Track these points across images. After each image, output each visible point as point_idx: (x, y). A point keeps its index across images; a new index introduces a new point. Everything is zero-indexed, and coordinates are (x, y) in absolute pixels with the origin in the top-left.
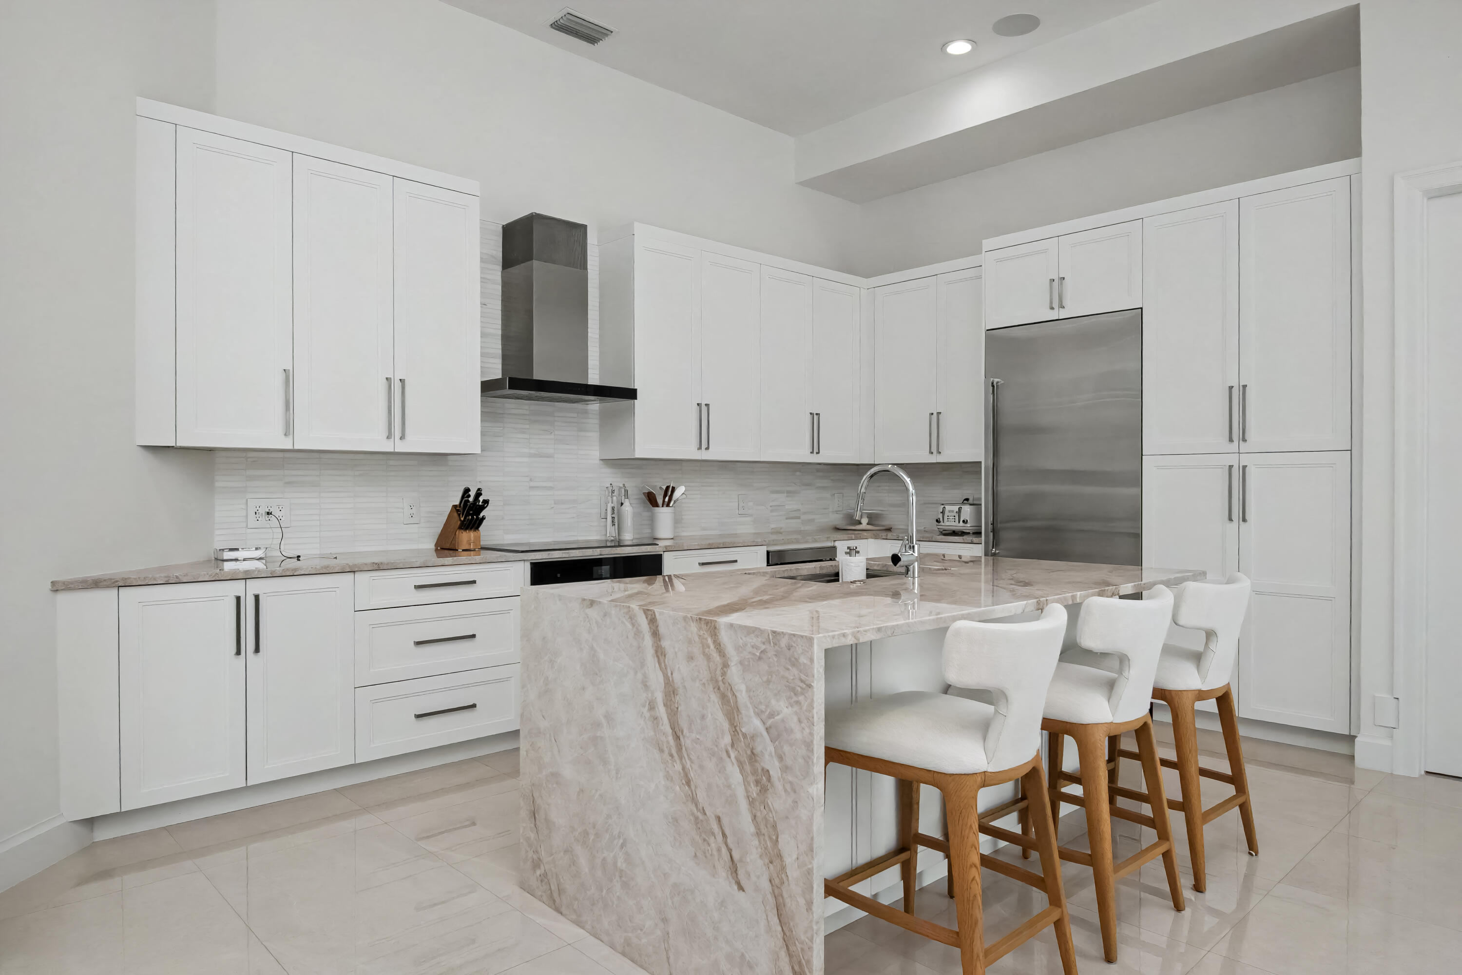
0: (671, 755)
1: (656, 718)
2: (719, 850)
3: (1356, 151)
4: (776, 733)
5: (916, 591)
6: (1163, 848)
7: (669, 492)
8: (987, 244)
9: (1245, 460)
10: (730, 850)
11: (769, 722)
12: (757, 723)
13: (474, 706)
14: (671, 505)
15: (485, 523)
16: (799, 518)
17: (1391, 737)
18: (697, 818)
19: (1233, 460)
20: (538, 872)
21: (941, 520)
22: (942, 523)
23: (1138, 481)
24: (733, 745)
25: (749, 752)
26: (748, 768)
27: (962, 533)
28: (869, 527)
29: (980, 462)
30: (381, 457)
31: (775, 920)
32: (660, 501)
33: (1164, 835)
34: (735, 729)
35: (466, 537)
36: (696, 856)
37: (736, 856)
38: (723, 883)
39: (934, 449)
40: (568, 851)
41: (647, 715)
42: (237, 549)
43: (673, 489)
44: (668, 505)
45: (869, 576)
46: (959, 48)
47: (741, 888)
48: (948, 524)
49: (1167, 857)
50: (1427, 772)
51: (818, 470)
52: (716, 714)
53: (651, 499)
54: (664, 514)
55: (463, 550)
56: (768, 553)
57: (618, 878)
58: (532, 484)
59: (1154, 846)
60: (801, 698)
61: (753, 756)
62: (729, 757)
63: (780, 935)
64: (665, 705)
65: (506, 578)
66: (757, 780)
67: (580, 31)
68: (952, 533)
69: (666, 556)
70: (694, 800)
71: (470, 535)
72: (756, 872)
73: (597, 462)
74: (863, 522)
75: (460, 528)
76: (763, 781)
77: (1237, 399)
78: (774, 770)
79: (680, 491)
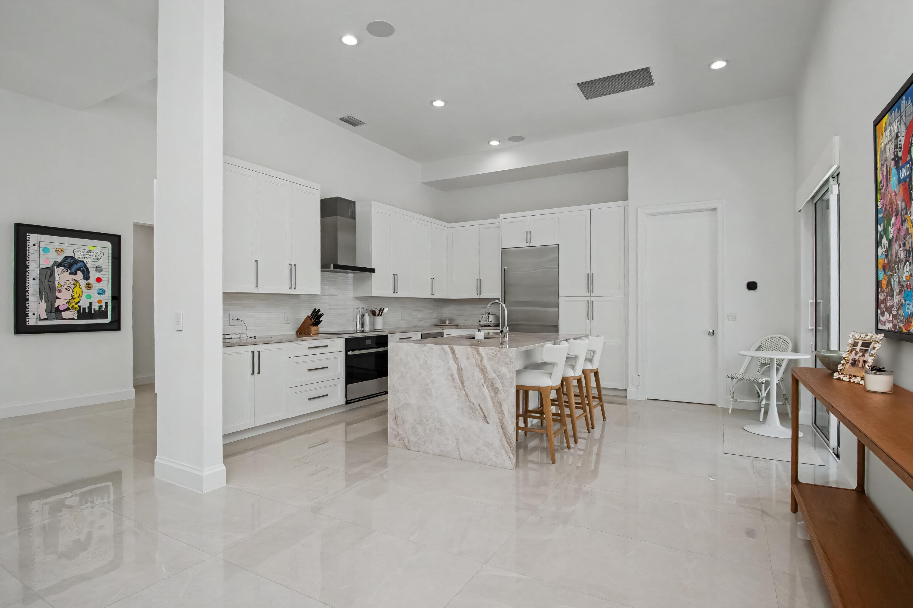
0: (460, 389)
1: (454, 380)
2: (479, 414)
3: (626, 198)
4: (501, 377)
5: (507, 342)
6: (585, 414)
7: (382, 310)
8: (502, 216)
9: (593, 299)
10: (484, 413)
11: (498, 374)
12: (494, 375)
13: (327, 395)
14: (382, 315)
15: (322, 323)
16: (422, 321)
17: (637, 388)
18: (471, 407)
19: (589, 299)
20: (398, 439)
22: (481, 322)
23: (557, 306)
24: (485, 382)
25: (491, 383)
26: (490, 388)
27: (489, 326)
28: (450, 325)
29: (499, 298)
30: (272, 296)
31: (500, 430)
32: (377, 314)
33: (585, 411)
34: (485, 378)
35: (313, 329)
36: (471, 418)
37: (486, 415)
38: (482, 423)
39: (479, 293)
40: (413, 428)
41: (450, 378)
42: (229, 334)
43: (383, 309)
44: (381, 316)
45: (485, 339)
46: (495, 143)
47: (488, 423)
48: (484, 322)
49: (586, 417)
50: (647, 399)
51: (429, 301)
52: (478, 374)
53: (374, 313)
54: (379, 319)
55: (313, 334)
56: (422, 334)
57: (437, 432)
58: (330, 307)
59: (583, 414)
60: (510, 366)
61: (492, 384)
62: (484, 387)
63: (502, 432)
64: (458, 374)
65: (339, 344)
66: (494, 392)
67: (352, 122)
68: (485, 326)
69: (389, 335)
70: (469, 401)
71: (315, 328)
72: (493, 417)
73: (352, 298)
74: (447, 322)
75: (312, 325)
76: (496, 391)
77: (590, 278)
78: (500, 388)
79: (386, 310)
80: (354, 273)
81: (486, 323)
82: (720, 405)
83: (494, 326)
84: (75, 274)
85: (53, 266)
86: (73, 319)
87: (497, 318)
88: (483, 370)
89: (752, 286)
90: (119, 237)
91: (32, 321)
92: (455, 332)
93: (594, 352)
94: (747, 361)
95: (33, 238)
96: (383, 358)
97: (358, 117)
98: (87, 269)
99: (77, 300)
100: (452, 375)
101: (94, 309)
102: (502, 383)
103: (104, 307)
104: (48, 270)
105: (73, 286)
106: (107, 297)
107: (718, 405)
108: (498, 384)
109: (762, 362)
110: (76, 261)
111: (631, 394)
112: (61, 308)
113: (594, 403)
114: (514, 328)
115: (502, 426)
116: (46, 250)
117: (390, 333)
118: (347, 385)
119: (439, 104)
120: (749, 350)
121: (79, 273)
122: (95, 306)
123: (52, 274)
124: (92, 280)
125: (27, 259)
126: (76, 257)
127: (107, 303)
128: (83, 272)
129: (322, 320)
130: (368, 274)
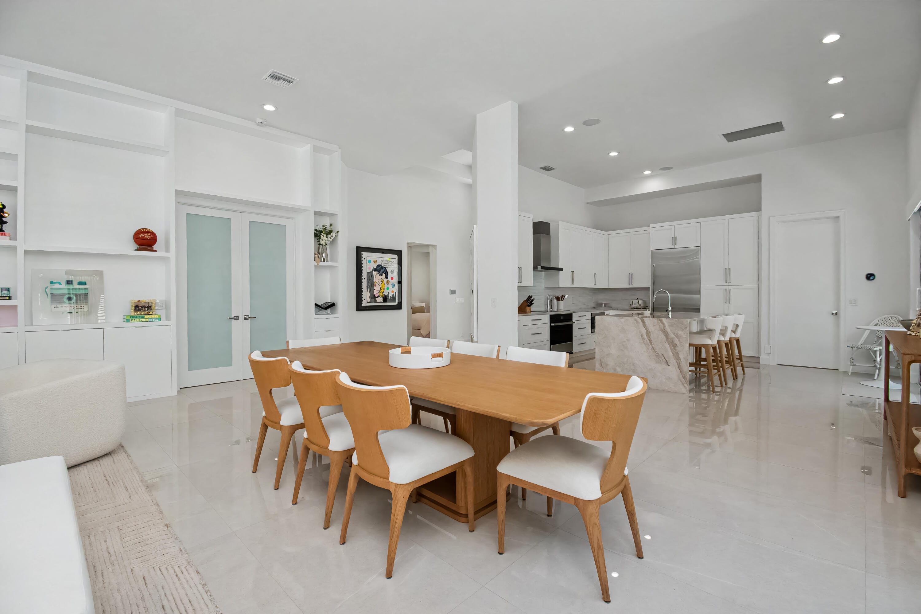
0: (648, 345)
1: (644, 339)
2: (663, 360)
3: (760, 210)
4: (678, 337)
7: (563, 297)
8: (651, 225)
9: (730, 287)
10: (666, 360)
11: (676, 335)
12: (673, 336)
14: (564, 300)
15: (533, 305)
16: (585, 304)
17: (769, 356)
18: (656, 355)
19: (727, 287)
21: (632, 305)
23: (698, 292)
24: (667, 341)
26: (671, 344)
29: (649, 288)
31: (678, 369)
32: (560, 299)
34: (667, 338)
36: (656, 362)
38: (665, 366)
39: (630, 284)
40: (614, 369)
41: (641, 338)
46: (647, 172)
47: (669, 365)
50: (777, 364)
51: (590, 290)
53: (558, 299)
54: (561, 303)
55: (528, 312)
56: (591, 314)
57: (631, 371)
58: (536, 294)
61: (672, 342)
62: (666, 343)
63: (679, 371)
64: (647, 335)
65: (546, 319)
66: (673, 346)
67: (547, 169)
68: (634, 308)
69: (573, 314)
70: (655, 352)
71: (528, 308)
72: (673, 361)
73: (544, 288)
74: (603, 305)
75: (528, 306)
76: (675, 346)
77: (727, 273)
78: (678, 343)
79: (566, 296)
80: (545, 271)
81: (634, 306)
82: (842, 369)
83: (643, 309)
84: (382, 275)
85: (372, 271)
86: (381, 302)
87: (645, 302)
88: (666, 334)
89: (870, 277)
90: (401, 251)
91: (364, 303)
92: (612, 312)
93: (737, 326)
94: (867, 333)
95: (364, 255)
96: (570, 328)
97: (551, 166)
98: (387, 272)
99: (382, 291)
100: (642, 336)
101: (390, 296)
102: (679, 341)
103: (394, 295)
104: (370, 273)
105: (381, 283)
106: (396, 289)
107: (840, 370)
108: (676, 341)
109: (879, 336)
110: (382, 268)
111: (764, 359)
112: (376, 296)
113: (737, 361)
114: (654, 309)
115: (679, 367)
116: (370, 262)
117: (574, 312)
118: (551, 346)
119: (614, 154)
120: (868, 325)
121: (384, 274)
122: (391, 295)
123: (372, 276)
124: (389, 279)
125: (362, 267)
126: (382, 265)
127: (396, 292)
128: (385, 274)
129: (533, 303)
130: (557, 271)
